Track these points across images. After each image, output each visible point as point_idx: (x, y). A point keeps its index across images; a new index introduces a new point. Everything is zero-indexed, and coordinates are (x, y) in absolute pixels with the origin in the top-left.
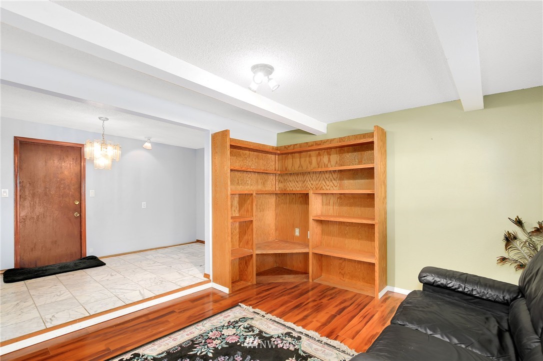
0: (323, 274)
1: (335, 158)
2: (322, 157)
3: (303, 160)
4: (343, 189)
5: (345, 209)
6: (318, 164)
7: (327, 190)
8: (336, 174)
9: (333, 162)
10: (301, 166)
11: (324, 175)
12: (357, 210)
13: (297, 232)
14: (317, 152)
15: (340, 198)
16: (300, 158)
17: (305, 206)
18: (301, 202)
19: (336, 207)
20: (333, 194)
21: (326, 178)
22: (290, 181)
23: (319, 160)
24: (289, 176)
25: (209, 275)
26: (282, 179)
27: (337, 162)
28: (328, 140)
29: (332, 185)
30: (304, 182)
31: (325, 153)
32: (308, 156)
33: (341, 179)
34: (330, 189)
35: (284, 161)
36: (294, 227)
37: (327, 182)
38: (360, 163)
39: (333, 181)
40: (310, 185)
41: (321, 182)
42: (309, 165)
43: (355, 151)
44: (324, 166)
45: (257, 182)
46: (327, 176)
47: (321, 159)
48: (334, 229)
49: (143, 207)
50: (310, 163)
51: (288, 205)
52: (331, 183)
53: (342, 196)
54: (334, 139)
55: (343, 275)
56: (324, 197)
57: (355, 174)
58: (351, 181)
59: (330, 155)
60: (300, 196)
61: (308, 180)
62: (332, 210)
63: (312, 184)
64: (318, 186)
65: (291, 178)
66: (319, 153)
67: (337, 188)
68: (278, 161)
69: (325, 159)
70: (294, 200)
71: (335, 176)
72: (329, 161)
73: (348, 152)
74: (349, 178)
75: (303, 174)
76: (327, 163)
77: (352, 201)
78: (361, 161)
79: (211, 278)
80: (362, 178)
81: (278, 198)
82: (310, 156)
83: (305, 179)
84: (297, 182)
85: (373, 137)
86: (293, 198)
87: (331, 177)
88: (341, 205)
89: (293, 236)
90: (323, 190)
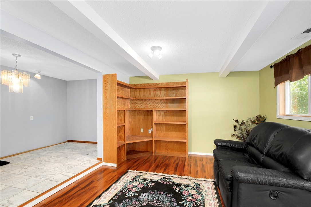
0: (157, 151)
1: (163, 92)
2: (156, 92)
3: (145, 93)
4: (168, 108)
5: (168, 117)
6: (154, 95)
7: (159, 108)
8: (164, 100)
9: (162, 94)
10: (144, 95)
11: (157, 101)
12: (174, 118)
13: (142, 131)
14: (154, 89)
15: (166, 112)
16: (144, 91)
17: (147, 117)
18: (144, 114)
19: (164, 117)
20: (162, 110)
21: (159, 103)
22: (138, 103)
23: (155, 93)
24: (137, 101)
25: (101, 159)
26: (132, 102)
27: (164, 95)
28: (160, 83)
29: (162, 106)
30: (146, 104)
31: (158, 90)
32: (149, 90)
33: (167, 103)
34: (161, 108)
35: (134, 92)
36: (140, 128)
37: (159, 104)
38: (176, 96)
39: (163, 104)
40: (150, 106)
41: (156, 104)
42: (149, 95)
43: (174, 90)
44: (158, 96)
45: (122, 104)
46: (159, 101)
47: (156, 93)
48: (163, 127)
49: (31, 120)
50: (150, 94)
51: (136, 116)
52: (161, 105)
53: (167, 111)
54: (163, 83)
55: (167, 150)
56: (158, 112)
57: (174, 101)
58: (172, 104)
59: (161, 91)
60: (144, 111)
61: (149, 103)
62: (162, 118)
63: (151, 105)
64: (155, 106)
65: (138, 102)
66: (155, 89)
67: (165, 107)
68: (130, 92)
69: (158, 93)
70: (140, 114)
71: (163, 101)
72: (160, 94)
73: (170, 90)
74: (171, 103)
75: (146, 100)
76: (159, 95)
77: (172, 113)
78: (177, 95)
79: (102, 160)
80: (177, 103)
81: (130, 112)
82: (150, 91)
83: (146, 102)
84: (142, 104)
85: (186, 84)
86: (140, 113)
87: (161, 102)
88: (166, 116)
89: (140, 133)
90: (157, 108)
